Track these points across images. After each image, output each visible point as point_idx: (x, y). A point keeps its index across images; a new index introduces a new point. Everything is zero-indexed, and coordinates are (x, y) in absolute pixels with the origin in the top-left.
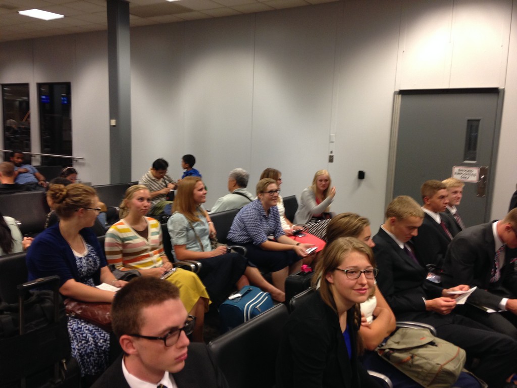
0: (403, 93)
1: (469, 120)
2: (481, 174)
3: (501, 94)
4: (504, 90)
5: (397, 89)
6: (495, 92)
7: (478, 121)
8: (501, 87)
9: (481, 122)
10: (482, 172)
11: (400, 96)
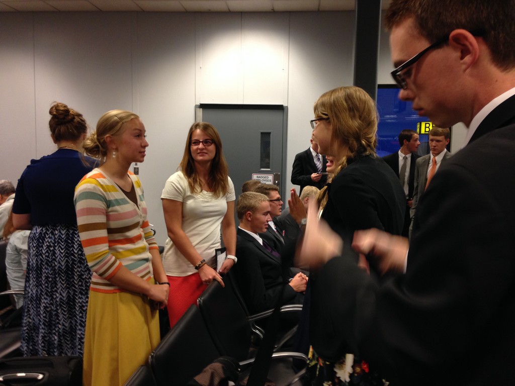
0: (204, 106)
1: (262, 133)
2: (275, 179)
3: (285, 110)
4: (287, 107)
5: (198, 104)
6: (280, 108)
7: (270, 133)
8: (285, 105)
9: (271, 135)
10: (276, 178)
11: (201, 109)
